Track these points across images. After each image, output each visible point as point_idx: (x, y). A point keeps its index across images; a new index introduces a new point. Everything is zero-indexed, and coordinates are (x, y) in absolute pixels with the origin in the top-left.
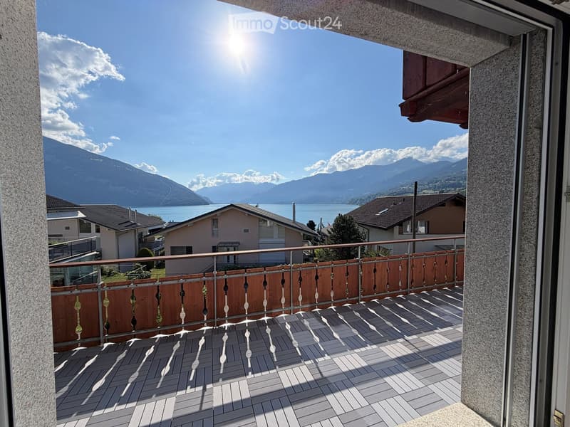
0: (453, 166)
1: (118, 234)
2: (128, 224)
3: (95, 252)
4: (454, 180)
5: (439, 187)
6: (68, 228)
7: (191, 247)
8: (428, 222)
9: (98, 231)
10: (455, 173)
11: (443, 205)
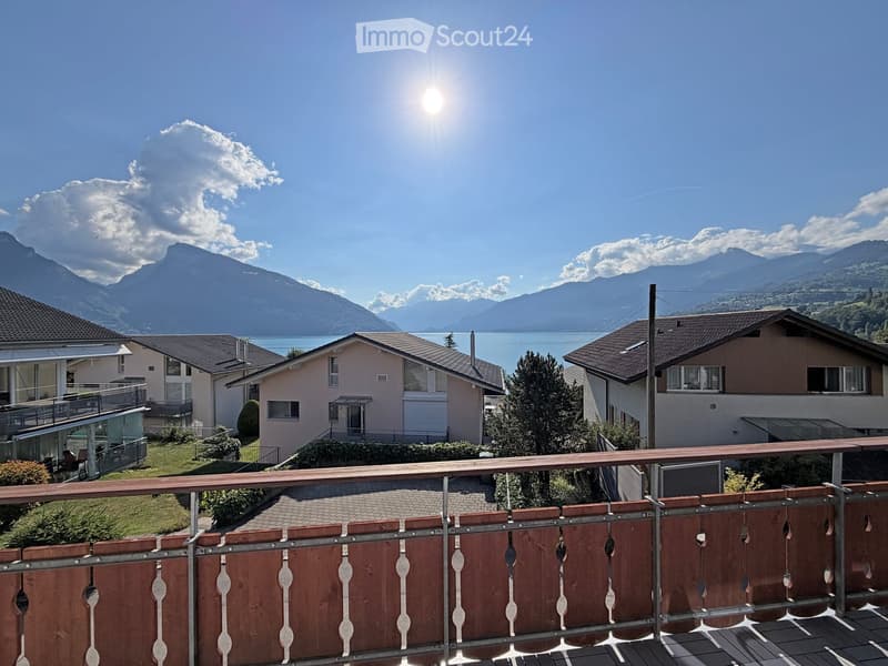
0: (825, 262)
1: (215, 378)
2: (233, 363)
3: (143, 408)
4: (830, 287)
5: (796, 301)
6: (151, 368)
7: (297, 403)
8: (723, 368)
9: (189, 373)
10: (829, 274)
11: (754, 333)
